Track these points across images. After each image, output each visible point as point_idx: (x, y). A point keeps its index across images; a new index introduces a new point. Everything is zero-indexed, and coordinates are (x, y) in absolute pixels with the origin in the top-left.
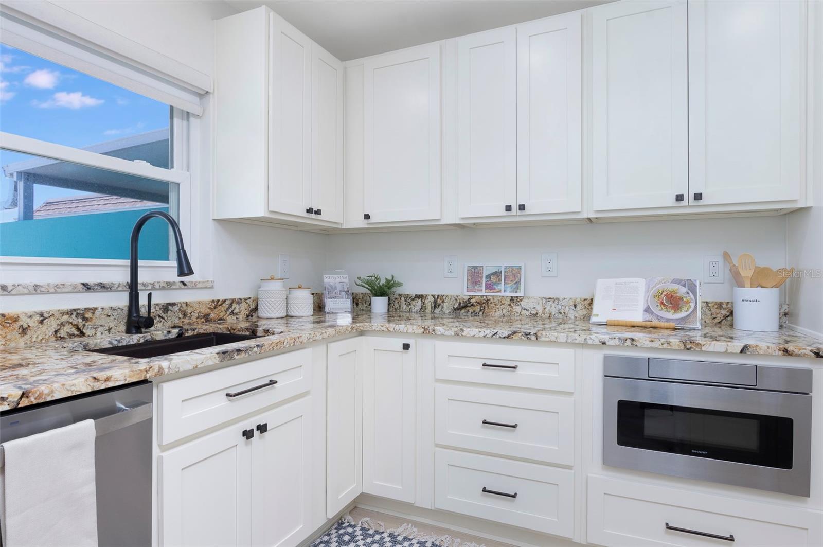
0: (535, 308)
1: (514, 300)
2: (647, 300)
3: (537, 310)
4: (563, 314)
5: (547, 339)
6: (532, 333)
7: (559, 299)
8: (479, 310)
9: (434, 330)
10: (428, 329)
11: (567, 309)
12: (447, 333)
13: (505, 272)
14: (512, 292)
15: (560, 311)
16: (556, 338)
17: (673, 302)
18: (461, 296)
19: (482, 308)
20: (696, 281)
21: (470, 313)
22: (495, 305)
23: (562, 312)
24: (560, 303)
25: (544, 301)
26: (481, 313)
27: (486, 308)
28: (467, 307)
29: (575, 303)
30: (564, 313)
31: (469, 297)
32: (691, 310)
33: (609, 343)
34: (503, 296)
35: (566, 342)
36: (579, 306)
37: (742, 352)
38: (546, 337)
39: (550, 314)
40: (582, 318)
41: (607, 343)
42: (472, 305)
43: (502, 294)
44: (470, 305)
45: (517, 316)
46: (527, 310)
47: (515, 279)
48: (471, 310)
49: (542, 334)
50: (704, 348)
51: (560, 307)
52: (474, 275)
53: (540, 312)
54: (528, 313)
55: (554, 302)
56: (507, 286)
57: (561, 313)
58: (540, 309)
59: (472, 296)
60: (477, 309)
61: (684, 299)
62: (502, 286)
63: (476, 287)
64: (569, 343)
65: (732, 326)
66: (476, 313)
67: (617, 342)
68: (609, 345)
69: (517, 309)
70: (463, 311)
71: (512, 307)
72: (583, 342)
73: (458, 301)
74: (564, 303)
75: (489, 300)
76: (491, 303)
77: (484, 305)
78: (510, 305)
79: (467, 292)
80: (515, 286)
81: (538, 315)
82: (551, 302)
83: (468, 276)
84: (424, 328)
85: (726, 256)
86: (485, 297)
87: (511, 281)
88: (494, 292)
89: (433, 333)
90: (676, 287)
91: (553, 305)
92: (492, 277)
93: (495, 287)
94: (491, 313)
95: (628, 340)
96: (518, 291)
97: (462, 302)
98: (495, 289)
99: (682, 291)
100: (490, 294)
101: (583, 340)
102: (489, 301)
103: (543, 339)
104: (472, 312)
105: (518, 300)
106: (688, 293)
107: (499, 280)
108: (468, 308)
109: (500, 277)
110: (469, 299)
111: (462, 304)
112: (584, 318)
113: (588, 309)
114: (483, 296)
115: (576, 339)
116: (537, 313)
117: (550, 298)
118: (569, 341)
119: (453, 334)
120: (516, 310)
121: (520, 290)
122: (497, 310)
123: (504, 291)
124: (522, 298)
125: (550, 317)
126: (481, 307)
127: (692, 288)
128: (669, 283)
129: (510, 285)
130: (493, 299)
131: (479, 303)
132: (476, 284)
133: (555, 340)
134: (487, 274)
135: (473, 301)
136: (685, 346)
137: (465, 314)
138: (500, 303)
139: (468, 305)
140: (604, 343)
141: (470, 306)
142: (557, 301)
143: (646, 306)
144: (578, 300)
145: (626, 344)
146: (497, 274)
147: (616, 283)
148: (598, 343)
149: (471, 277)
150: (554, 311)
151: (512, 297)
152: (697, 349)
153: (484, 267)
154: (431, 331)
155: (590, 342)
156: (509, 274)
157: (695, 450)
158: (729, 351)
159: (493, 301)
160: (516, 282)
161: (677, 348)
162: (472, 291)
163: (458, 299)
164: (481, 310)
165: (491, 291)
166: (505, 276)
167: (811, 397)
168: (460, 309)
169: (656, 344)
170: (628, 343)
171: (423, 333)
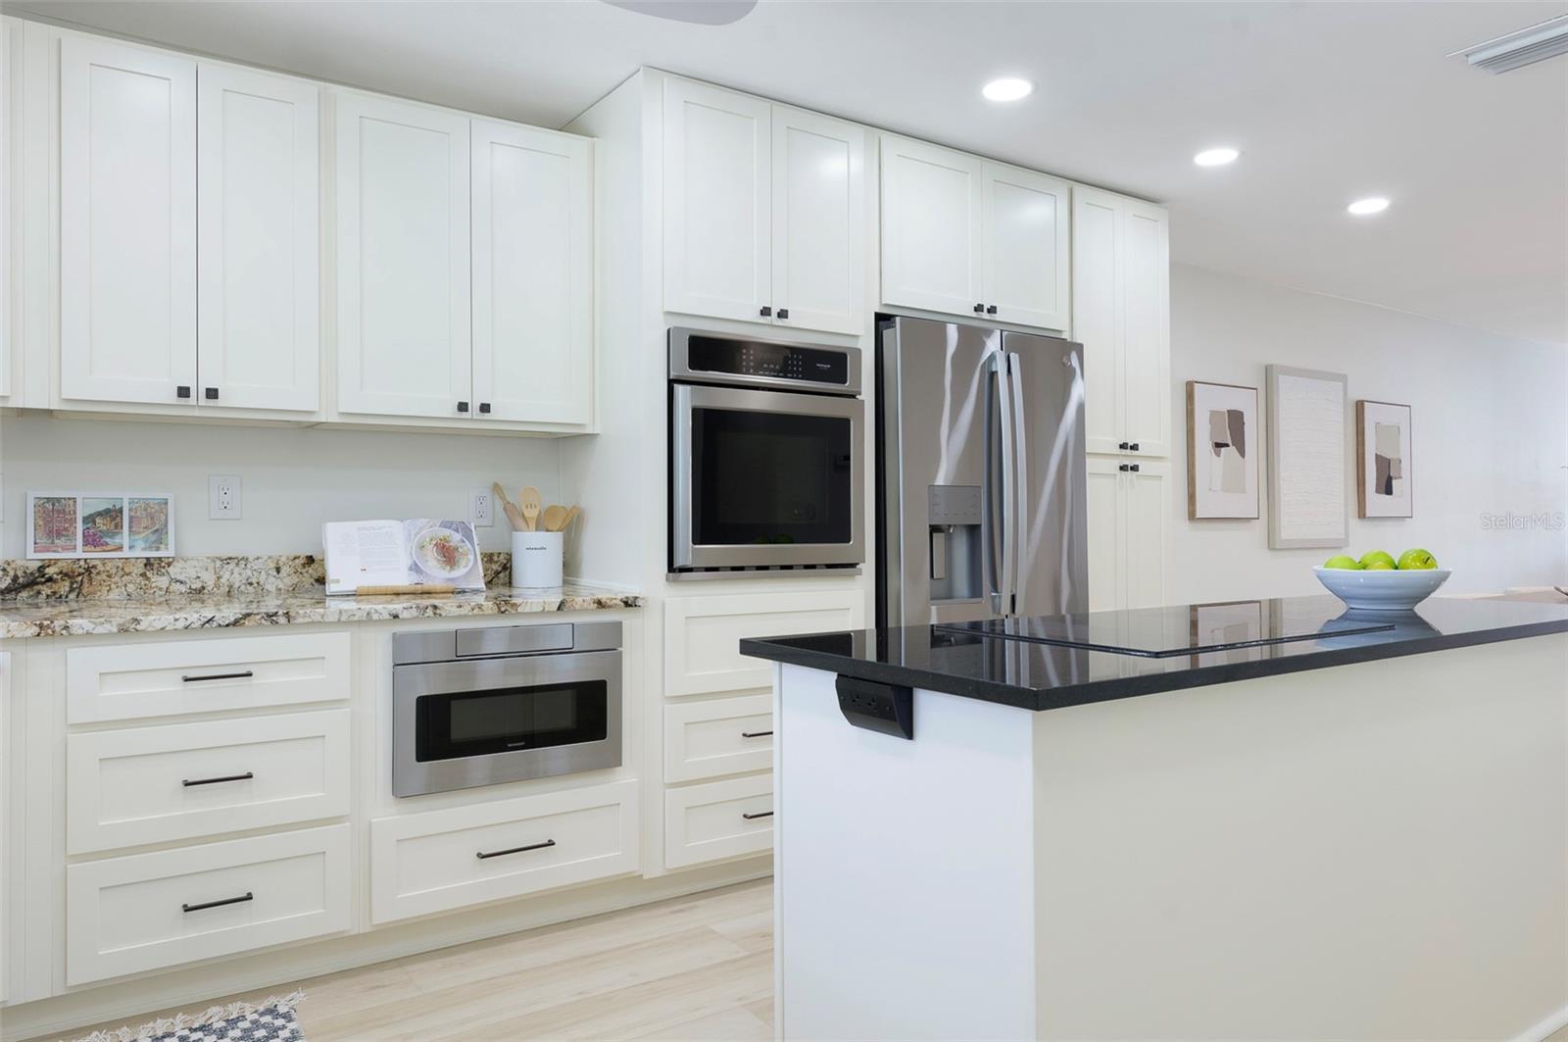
0: (199, 577)
1: (152, 565)
2: (411, 554)
3: (203, 582)
4: (256, 585)
5: (307, 620)
6: (280, 613)
7: (247, 559)
8: (67, 589)
9: (66, 628)
10: (52, 626)
11: (264, 575)
12: (100, 630)
13: (130, 510)
14: (150, 548)
15: (250, 581)
16: (323, 616)
17: (447, 555)
18: (20, 563)
19: (75, 586)
20: (470, 523)
21: (44, 596)
22: (109, 576)
23: (254, 581)
24: (249, 566)
25: (218, 563)
26: (72, 596)
27: (86, 585)
28: (38, 584)
29: (278, 563)
30: (258, 583)
31: (40, 564)
32: (471, 564)
33: (405, 615)
34: (127, 559)
35: (339, 620)
36: (285, 570)
37: (559, 609)
38: (304, 617)
39: (231, 587)
40: (291, 589)
41: (400, 616)
42: (50, 579)
43: (126, 553)
44: (43, 580)
45: (161, 596)
46: (181, 582)
47: (154, 524)
48: (46, 590)
49: (297, 613)
50: (519, 610)
51: (249, 573)
52: (54, 517)
53: (210, 582)
54: (183, 588)
55: (237, 564)
56: (137, 537)
57: (251, 584)
58: (209, 579)
59: (50, 560)
60: (64, 587)
61: (460, 550)
62: (125, 538)
63: (57, 541)
64: (344, 622)
65: (510, 584)
66: (60, 597)
67: (414, 612)
68: (403, 619)
69: (162, 582)
70: (24, 594)
71: (148, 579)
72: (364, 619)
73: (12, 573)
74: (256, 565)
75: (94, 567)
76: (98, 573)
77: (80, 578)
78: (143, 575)
79: (35, 552)
80: (153, 538)
81: (206, 591)
82: (232, 566)
83: (35, 520)
84: (41, 626)
85: (496, 488)
86: (82, 563)
87: (145, 528)
88: (104, 551)
89: (64, 632)
90: (447, 532)
91: (237, 570)
92: (98, 520)
93: (108, 540)
94: (99, 593)
95: (430, 607)
96: (162, 546)
97: (20, 573)
98: (107, 544)
99: (456, 538)
100: (94, 555)
101: (365, 614)
102: (92, 570)
103: (300, 620)
104: (48, 596)
105: (163, 564)
106: (463, 542)
107: (116, 526)
108: (40, 587)
109: (118, 519)
110: (41, 569)
111: (21, 580)
112: (294, 589)
113: (301, 573)
114: (79, 560)
115: (354, 615)
116: (203, 588)
117: (230, 558)
118: (343, 619)
119: (115, 630)
120: (159, 584)
121: (167, 545)
122: (113, 586)
123: (131, 547)
124: (170, 560)
125: (229, 592)
126: (72, 583)
127: (468, 535)
128: (436, 528)
129: (144, 535)
130: (104, 564)
131: (66, 575)
132: (59, 535)
133: (320, 619)
134: (86, 515)
135: (50, 571)
136: (499, 608)
137: (30, 601)
138: (121, 573)
139: (39, 580)
140: (396, 617)
141: (43, 583)
142: (243, 562)
143: (410, 562)
144: (283, 559)
145: (427, 615)
146: (113, 514)
147: (359, 529)
148: (388, 617)
149: (44, 519)
150: (237, 580)
151: (148, 559)
152: (513, 612)
153: (79, 502)
154: (57, 629)
155: (375, 617)
156: (139, 514)
157: (510, 743)
158: (546, 610)
159: (102, 569)
160: (157, 530)
161: (490, 612)
162: (48, 551)
163: (9, 569)
164: (72, 590)
165: (98, 549)
166: (131, 518)
167: (621, 652)
168: (15, 590)
169: (465, 611)
170: (430, 612)
171: (38, 635)
